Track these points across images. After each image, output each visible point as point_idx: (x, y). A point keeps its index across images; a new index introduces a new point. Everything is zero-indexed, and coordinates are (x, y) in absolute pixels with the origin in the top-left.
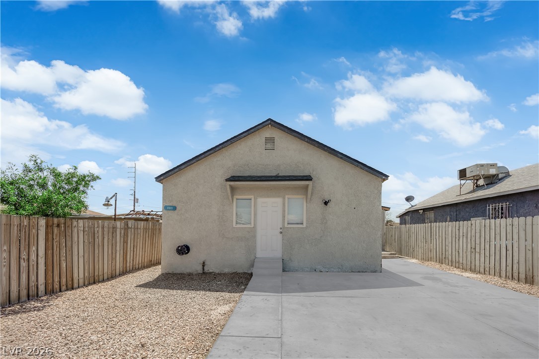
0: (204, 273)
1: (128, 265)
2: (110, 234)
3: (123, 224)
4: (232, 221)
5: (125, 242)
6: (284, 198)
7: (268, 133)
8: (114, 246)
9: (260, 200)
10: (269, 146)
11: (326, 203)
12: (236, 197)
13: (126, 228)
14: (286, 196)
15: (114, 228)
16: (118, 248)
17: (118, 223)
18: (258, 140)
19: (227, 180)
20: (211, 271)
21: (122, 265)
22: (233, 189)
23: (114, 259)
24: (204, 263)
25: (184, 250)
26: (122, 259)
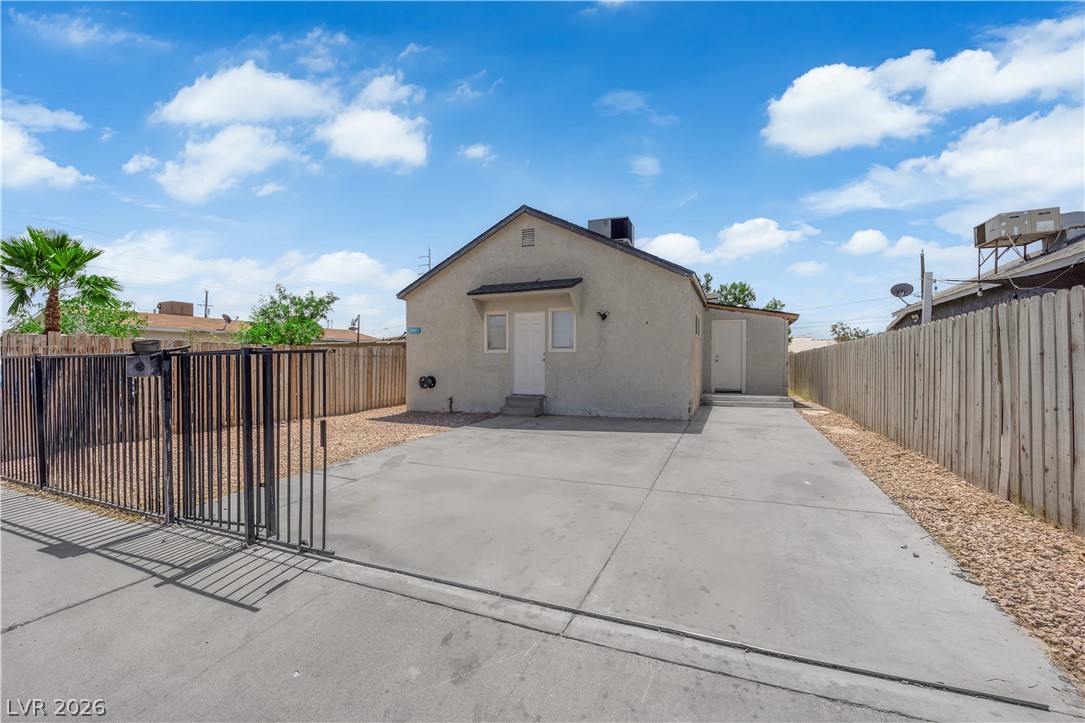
0: (451, 412)
1: (374, 400)
2: (352, 363)
3: (366, 352)
4: (483, 345)
5: (370, 372)
6: (547, 312)
7: (527, 223)
8: (356, 376)
9: (518, 316)
10: (527, 241)
11: (604, 317)
12: (487, 313)
13: (371, 356)
14: (550, 310)
15: (355, 356)
16: (361, 380)
17: (361, 350)
18: (514, 235)
19: (468, 294)
20: (459, 410)
21: (366, 399)
22: (481, 305)
23: (357, 392)
24: (451, 399)
25: (429, 382)
26: (366, 392)
